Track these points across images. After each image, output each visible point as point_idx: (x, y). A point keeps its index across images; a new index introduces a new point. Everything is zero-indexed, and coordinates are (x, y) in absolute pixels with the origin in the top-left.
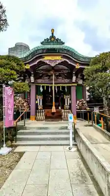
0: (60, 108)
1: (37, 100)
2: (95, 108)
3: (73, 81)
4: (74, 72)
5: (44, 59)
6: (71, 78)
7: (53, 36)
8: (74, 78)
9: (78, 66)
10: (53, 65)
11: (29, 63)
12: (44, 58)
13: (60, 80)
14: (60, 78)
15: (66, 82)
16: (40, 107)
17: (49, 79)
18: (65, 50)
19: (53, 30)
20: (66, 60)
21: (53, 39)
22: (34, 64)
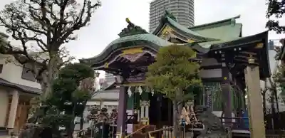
5: (123, 54)
7: (131, 25)
10: (133, 60)
11: (108, 61)
20: (149, 52)
21: (131, 28)
22: (112, 62)
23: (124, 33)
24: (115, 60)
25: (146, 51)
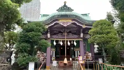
0: (71, 59)
2: (99, 59)
3: (81, 37)
4: (82, 30)
6: (80, 35)
8: (82, 35)
9: (84, 27)
10: (65, 26)
12: (58, 20)
13: (71, 36)
14: (70, 34)
15: (76, 37)
16: (53, 59)
17: (61, 35)
18: (74, 15)
19: (65, 3)
24: (53, 24)
25: (74, 22)
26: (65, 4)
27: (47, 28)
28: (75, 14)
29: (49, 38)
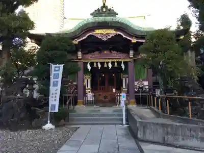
0: (114, 90)
1: (84, 80)
3: (131, 57)
5: (95, 32)
6: (128, 53)
7: (104, 6)
8: (131, 53)
9: (134, 40)
10: (105, 39)
13: (114, 55)
15: (122, 57)
16: (87, 91)
17: (99, 54)
20: (120, 33)
22: (82, 39)
23: (97, 13)
24: (85, 37)
25: (118, 33)
26: (104, 4)
27: (77, 43)
28: (120, 21)
29: (80, 59)
